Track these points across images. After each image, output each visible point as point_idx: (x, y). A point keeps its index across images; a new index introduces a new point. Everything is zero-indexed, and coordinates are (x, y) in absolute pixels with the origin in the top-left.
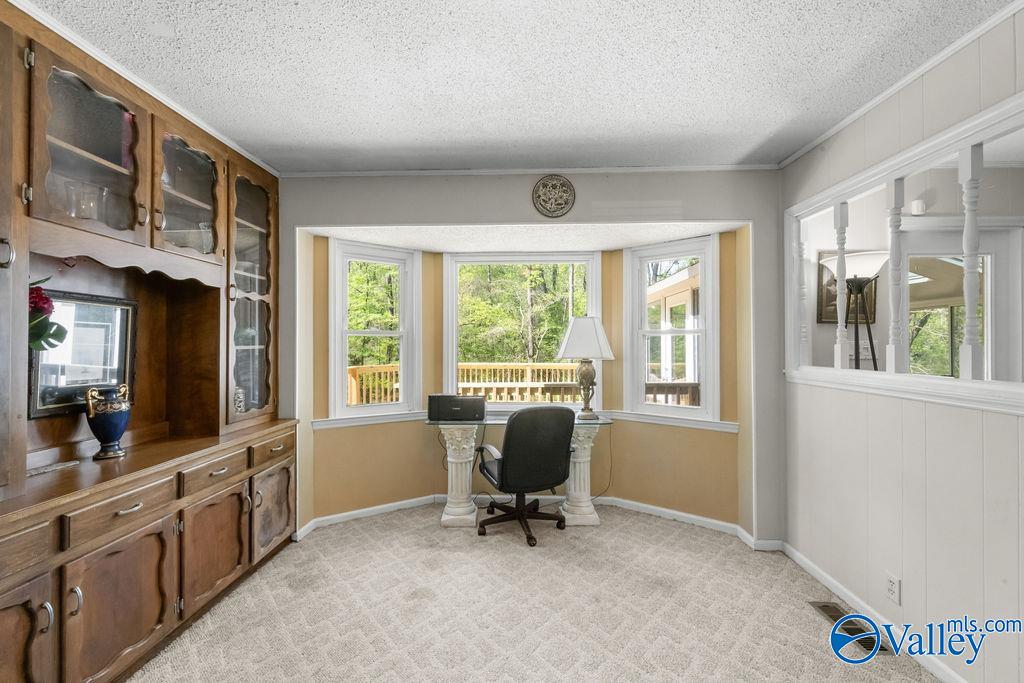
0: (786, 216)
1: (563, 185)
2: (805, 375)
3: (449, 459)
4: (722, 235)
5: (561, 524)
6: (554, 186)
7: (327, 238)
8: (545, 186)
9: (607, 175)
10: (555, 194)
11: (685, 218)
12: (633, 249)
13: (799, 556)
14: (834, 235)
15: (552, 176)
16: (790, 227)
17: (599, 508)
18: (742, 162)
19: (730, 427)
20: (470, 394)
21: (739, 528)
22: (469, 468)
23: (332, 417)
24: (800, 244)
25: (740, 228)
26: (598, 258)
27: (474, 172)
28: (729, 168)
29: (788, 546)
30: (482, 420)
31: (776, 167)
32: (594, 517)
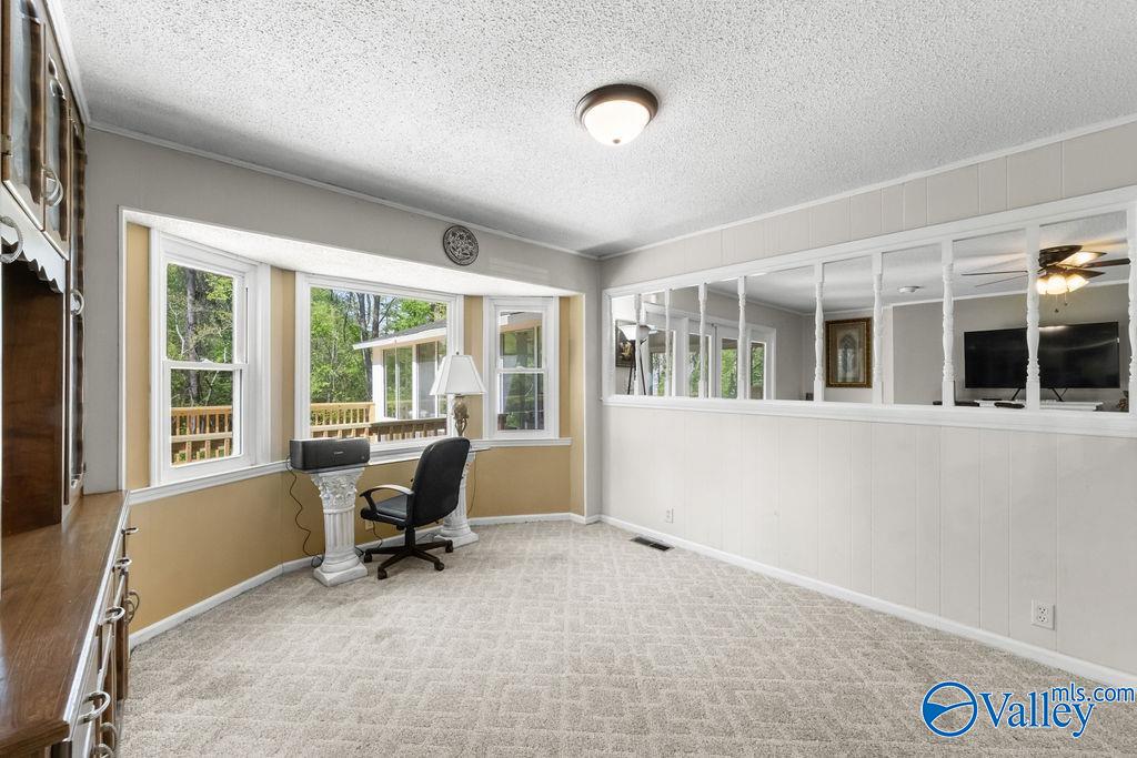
0: (604, 294)
1: (469, 237)
2: (614, 400)
3: (325, 511)
4: (561, 298)
5: (449, 547)
6: (462, 238)
7: (148, 229)
8: (454, 235)
9: (502, 238)
10: (462, 244)
11: (552, 285)
12: (491, 298)
13: (611, 520)
14: (635, 314)
15: (461, 228)
16: (605, 302)
17: (474, 528)
18: (582, 252)
19: (566, 441)
20: (338, 438)
21: (572, 514)
22: (352, 516)
23: (155, 484)
24: (611, 314)
25: (574, 297)
26: (461, 302)
27: (386, 202)
28: (573, 252)
29: (603, 516)
30: (366, 461)
31: (596, 258)
32: (473, 536)
